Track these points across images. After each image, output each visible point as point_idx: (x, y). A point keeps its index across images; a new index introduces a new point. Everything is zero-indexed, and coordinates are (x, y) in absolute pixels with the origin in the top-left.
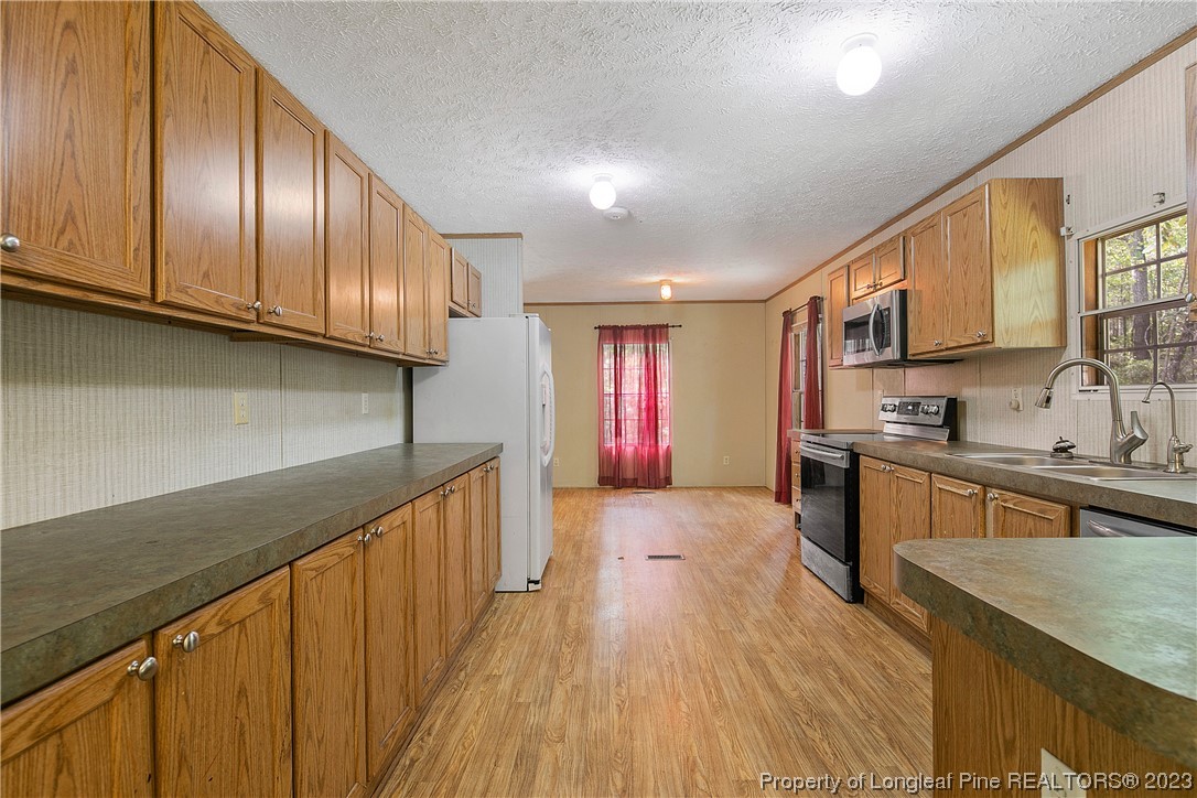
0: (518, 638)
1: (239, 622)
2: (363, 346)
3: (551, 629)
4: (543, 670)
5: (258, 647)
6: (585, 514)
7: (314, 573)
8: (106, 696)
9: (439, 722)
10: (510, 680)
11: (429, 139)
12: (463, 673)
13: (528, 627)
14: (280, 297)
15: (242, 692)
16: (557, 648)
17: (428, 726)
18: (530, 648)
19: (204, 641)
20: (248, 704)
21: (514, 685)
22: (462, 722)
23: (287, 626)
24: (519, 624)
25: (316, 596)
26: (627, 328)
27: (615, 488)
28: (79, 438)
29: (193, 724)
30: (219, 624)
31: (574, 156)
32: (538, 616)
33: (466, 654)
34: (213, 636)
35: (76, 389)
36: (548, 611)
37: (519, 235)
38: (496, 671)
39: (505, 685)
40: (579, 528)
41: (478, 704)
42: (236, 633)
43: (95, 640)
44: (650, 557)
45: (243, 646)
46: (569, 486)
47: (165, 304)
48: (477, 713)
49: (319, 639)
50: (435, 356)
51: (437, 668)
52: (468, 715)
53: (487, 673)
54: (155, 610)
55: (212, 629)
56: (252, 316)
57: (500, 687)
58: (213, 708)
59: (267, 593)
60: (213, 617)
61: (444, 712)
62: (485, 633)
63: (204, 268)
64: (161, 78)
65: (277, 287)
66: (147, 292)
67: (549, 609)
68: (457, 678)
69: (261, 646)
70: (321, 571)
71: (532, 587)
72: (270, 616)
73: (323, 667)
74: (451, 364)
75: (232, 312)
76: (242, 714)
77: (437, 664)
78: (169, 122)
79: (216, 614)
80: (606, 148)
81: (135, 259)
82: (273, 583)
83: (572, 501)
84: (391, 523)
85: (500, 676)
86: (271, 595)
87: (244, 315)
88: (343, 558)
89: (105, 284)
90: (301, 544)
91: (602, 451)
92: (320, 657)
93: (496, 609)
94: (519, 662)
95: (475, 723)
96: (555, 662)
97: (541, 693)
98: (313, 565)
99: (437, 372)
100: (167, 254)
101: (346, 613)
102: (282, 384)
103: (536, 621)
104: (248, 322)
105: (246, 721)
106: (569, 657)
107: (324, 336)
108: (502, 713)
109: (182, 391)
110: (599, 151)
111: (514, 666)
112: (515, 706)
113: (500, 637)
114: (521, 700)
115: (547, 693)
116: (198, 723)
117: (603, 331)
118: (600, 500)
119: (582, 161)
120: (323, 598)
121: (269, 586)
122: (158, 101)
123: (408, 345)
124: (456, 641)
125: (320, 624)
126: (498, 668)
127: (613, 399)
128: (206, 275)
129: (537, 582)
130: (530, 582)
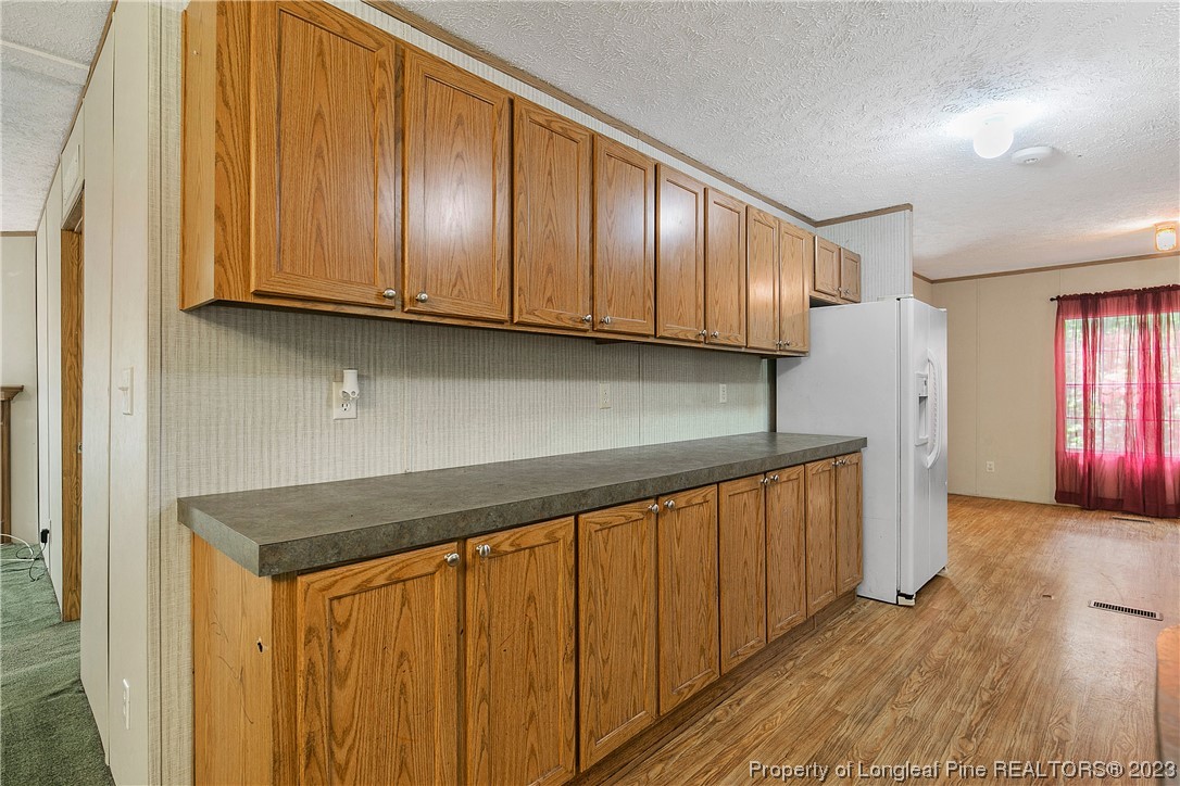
0: (864, 648)
1: (529, 548)
2: (699, 342)
3: (908, 651)
4: (878, 689)
5: (545, 570)
6: (1019, 534)
7: (598, 527)
8: (431, 570)
9: (751, 697)
10: (837, 685)
11: (773, 138)
12: (791, 663)
13: (881, 641)
14: (612, 309)
15: (531, 598)
16: (907, 672)
17: (740, 697)
18: (873, 663)
19: (496, 553)
20: (536, 609)
21: (839, 692)
22: (772, 706)
23: (572, 561)
24: (872, 635)
25: (602, 546)
26: (1106, 295)
27: (1082, 509)
28: (494, 414)
29: (490, 608)
30: (512, 545)
31: (941, 107)
32: (897, 633)
33: (802, 646)
34: (507, 553)
35: (492, 382)
36: (913, 631)
37: (909, 207)
38: (825, 672)
39: (829, 689)
40: (1001, 549)
41: (794, 696)
42: (527, 556)
43: (422, 534)
44: (1097, 604)
45: (533, 567)
46: (1010, 498)
47: (518, 324)
48: (790, 703)
49: (604, 579)
50: (787, 347)
51: (752, 647)
52: (781, 702)
53: (815, 671)
54: (462, 524)
55: (505, 547)
56: (587, 326)
57: (823, 689)
58: (507, 602)
59: (553, 532)
60: (507, 539)
61: (758, 691)
62: (829, 634)
63: (548, 294)
64: (516, 168)
65: (610, 301)
66: (505, 316)
67: (918, 630)
68: (784, 665)
69: (549, 570)
70: (607, 527)
71: (902, 600)
72: (556, 549)
73: (608, 603)
74: (813, 354)
75: (570, 324)
76: (531, 614)
77: (752, 643)
78: (522, 197)
79: (509, 538)
80: (981, 85)
81: (498, 296)
82: (558, 526)
83: (1006, 517)
84: (690, 500)
85: (828, 679)
86: (556, 535)
87: (580, 326)
88: (630, 521)
89: (479, 315)
90: (583, 501)
91: (1060, 459)
92: (606, 594)
93: (853, 613)
94: (854, 672)
95: (784, 711)
96: (896, 685)
97: (864, 710)
98: (597, 520)
99: (798, 363)
100: (520, 288)
101: (635, 566)
102: (640, 377)
103: (893, 637)
104: (585, 331)
105: (534, 620)
106: (916, 687)
107: (655, 336)
108: (814, 714)
109: (560, 383)
110: (974, 92)
111: (847, 674)
112: (830, 712)
113: (844, 642)
114: (839, 709)
115: (872, 713)
116: (496, 609)
117: (1064, 303)
118: (1050, 521)
119: (956, 109)
120: (609, 548)
121: (554, 527)
122: (515, 181)
123: (750, 339)
124: (782, 628)
125: (606, 569)
126: (829, 670)
127: (1080, 392)
128: (550, 300)
129: (909, 597)
130: (899, 594)
